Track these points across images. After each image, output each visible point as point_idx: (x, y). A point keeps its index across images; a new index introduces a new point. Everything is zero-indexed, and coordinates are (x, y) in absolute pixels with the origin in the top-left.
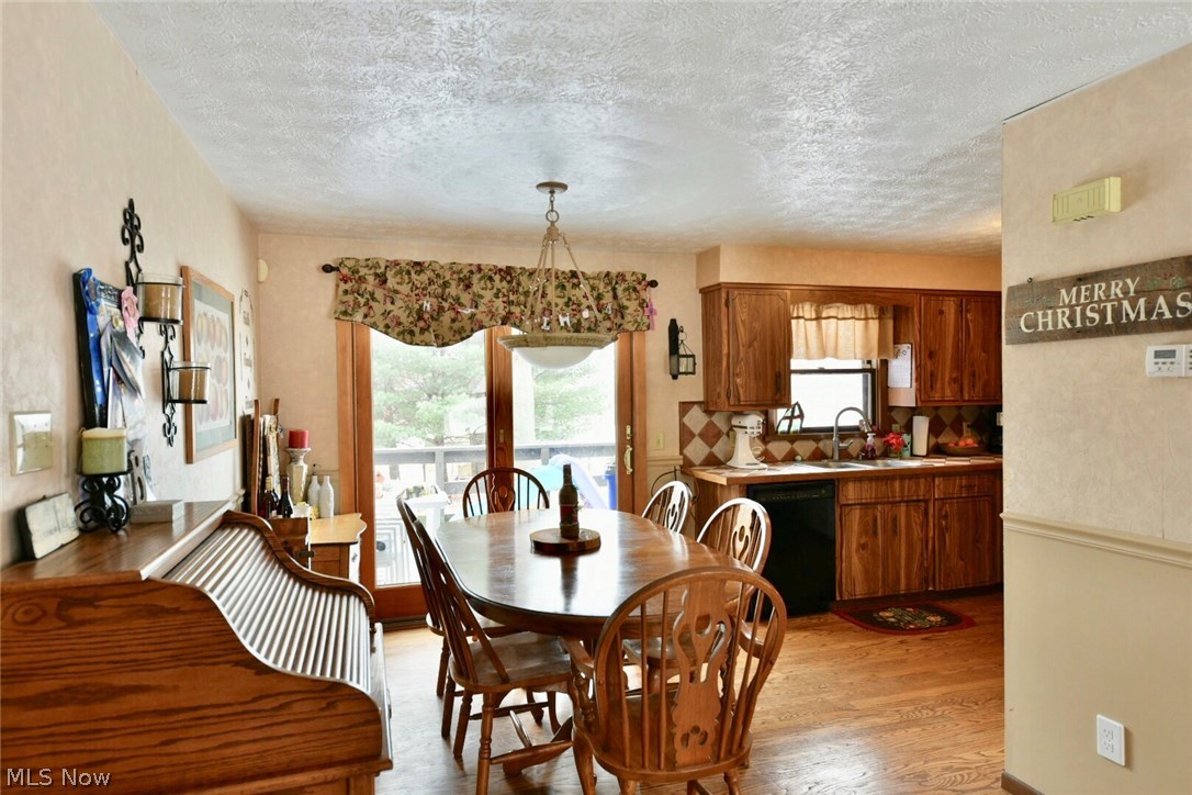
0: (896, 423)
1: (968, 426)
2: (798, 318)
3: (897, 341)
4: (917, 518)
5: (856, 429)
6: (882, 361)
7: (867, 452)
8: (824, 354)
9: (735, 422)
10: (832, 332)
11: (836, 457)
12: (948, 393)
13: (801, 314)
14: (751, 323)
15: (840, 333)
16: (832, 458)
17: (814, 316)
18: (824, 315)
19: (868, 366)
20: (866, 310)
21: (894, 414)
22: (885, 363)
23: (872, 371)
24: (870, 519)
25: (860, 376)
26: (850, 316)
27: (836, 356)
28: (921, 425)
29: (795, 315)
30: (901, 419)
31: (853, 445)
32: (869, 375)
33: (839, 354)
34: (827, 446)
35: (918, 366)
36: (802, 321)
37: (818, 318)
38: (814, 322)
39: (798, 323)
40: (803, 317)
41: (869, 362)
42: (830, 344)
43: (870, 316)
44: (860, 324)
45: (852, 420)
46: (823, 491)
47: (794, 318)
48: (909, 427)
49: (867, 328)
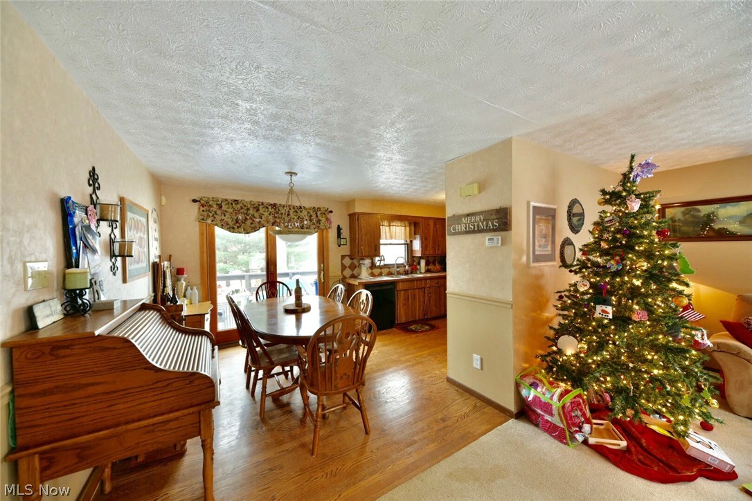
0: (415, 262)
1: (437, 263)
2: (383, 226)
3: (415, 234)
4: (422, 294)
5: (402, 264)
7: (406, 272)
8: (392, 238)
9: (361, 262)
10: (394, 230)
12: (431, 252)
13: (384, 224)
14: (367, 227)
15: (397, 231)
16: (395, 274)
17: (388, 225)
20: (405, 223)
21: (414, 259)
22: (411, 241)
23: (407, 244)
24: (407, 295)
25: (403, 246)
26: (400, 225)
27: (395, 239)
28: (423, 263)
29: (381, 224)
30: (416, 260)
31: (401, 270)
33: (397, 238)
34: (393, 270)
35: (422, 243)
37: (390, 226)
38: (388, 227)
41: (406, 241)
42: (394, 235)
43: (406, 225)
44: (403, 228)
45: (401, 261)
46: (391, 286)
47: (381, 226)
48: (419, 264)
49: (405, 229)
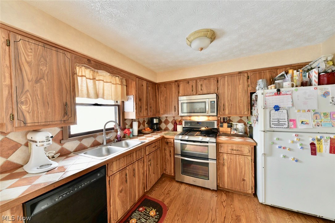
0: (127, 125)
1: (146, 123)
2: (82, 76)
3: (127, 94)
4: (141, 165)
5: (113, 129)
6: (122, 101)
7: (117, 138)
8: (97, 96)
10: (101, 87)
11: (105, 143)
12: (145, 113)
13: (84, 74)
14: (38, 65)
15: (105, 88)
16: (103, 143)
17: (91, 78)
18: (97, 79)
19: (117, 104)
20: (116, 80)
21: (126, 121)
22: (123, 102)
23: (118, 106)
24: (124, 176)
25: (113, 107)
26: (109, 81)
27: (103, 98)
28: (135, 125)
29: (80, 75)
30: (128, 123)
31: (112, 136)
32: (117, 107)
33: (105, 97)
34: (99, 139)
35: (136, 104)
36: (84, 78)
37: (94, 79)
38: (92, 81)
39: (82, 79)
40: (85, 76)
41: (117, 102)
42: (101, 92)
43: (118, 83)
44: (113, 86)
45: (111, 125)
46: (99, 175)
47: (79, 76)
48: (131, 126)
49: (116, 88)
